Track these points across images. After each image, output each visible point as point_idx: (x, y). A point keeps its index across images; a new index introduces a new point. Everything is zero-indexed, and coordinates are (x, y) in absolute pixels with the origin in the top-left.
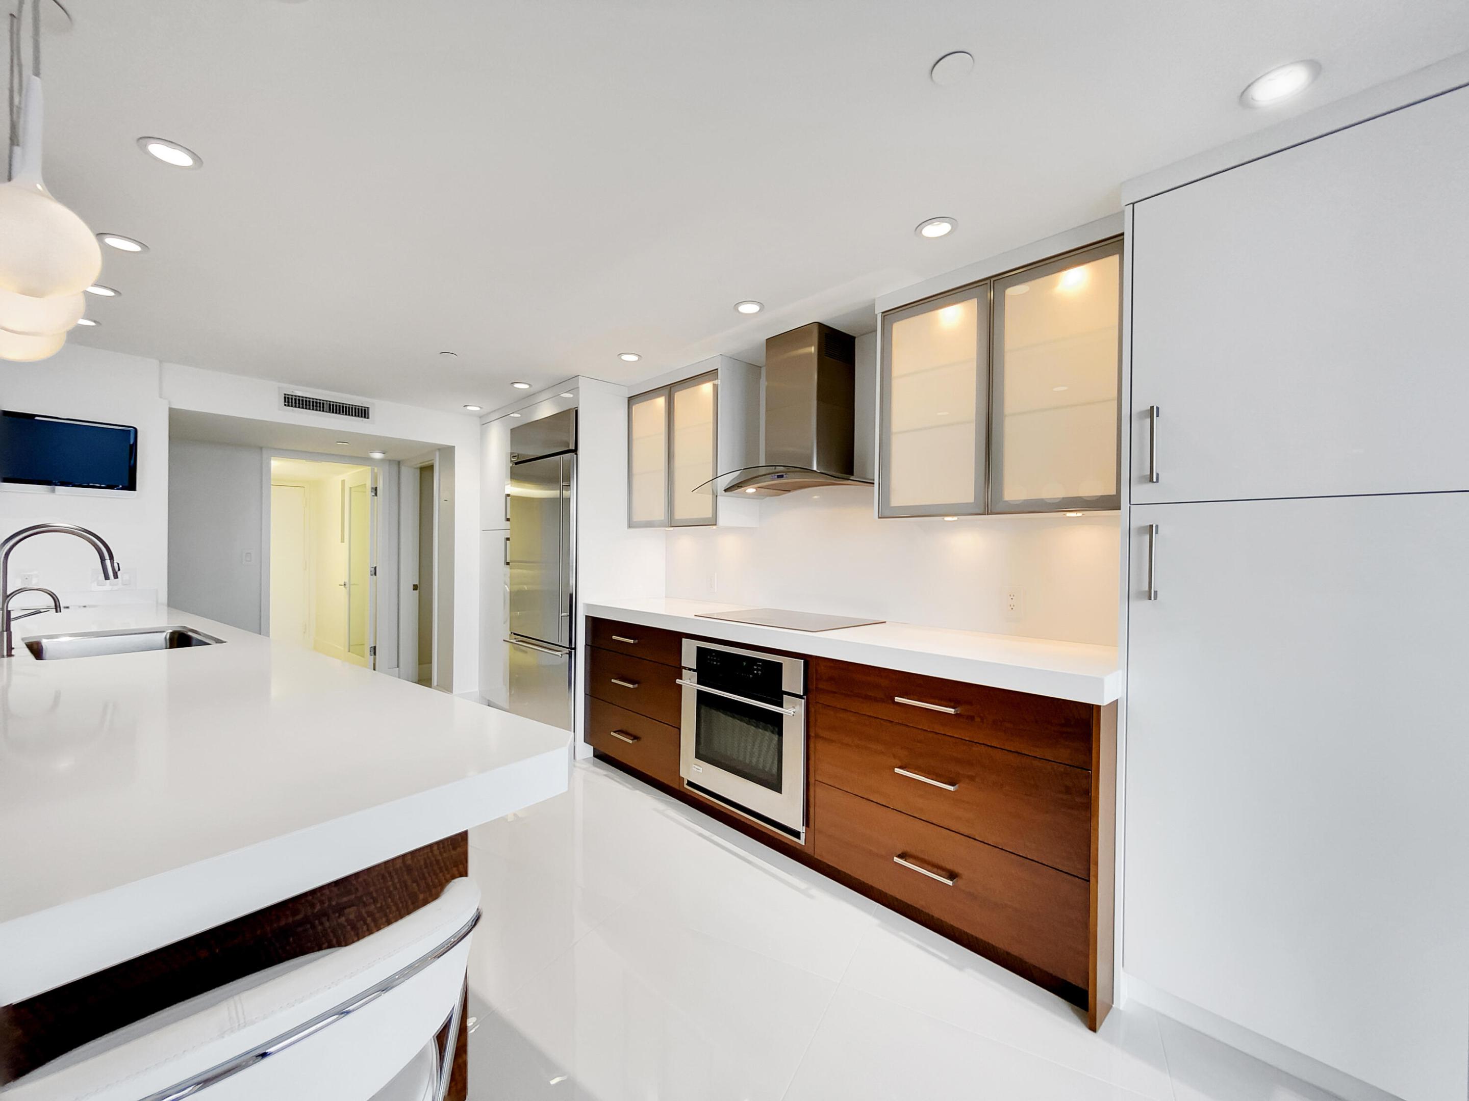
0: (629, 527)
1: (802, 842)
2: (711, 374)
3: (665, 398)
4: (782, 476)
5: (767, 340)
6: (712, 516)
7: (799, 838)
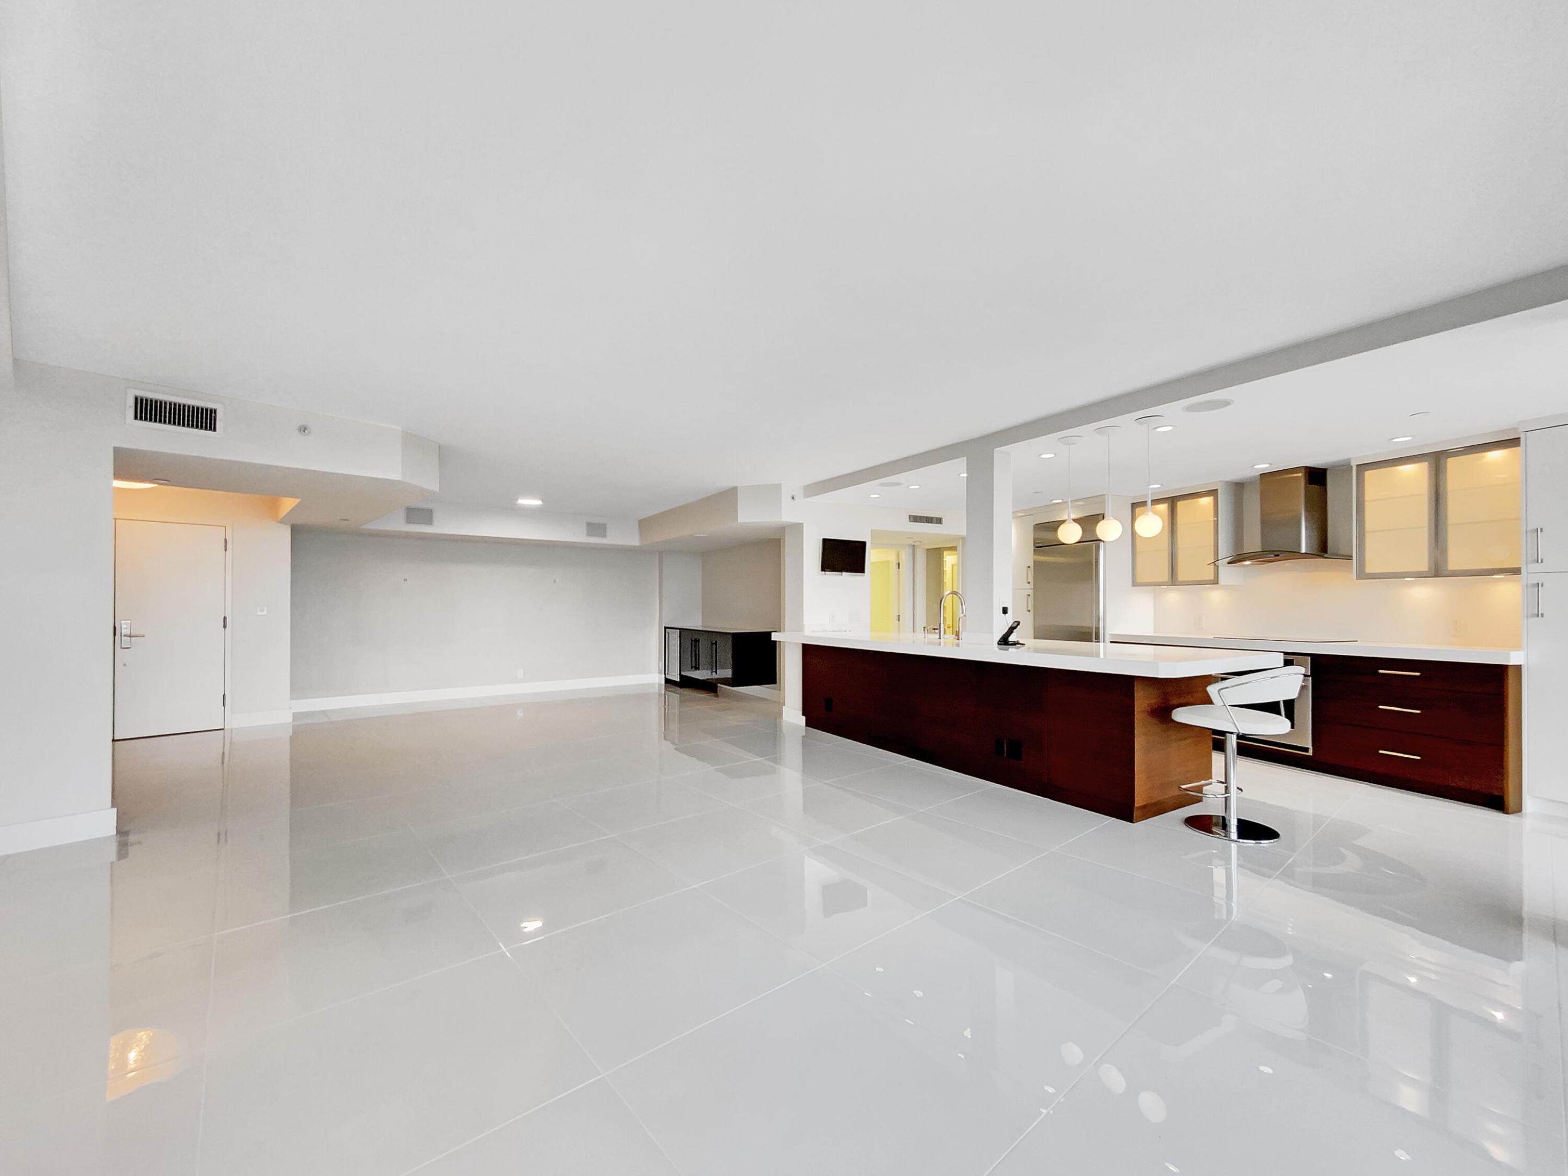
0: (1133, 585)
1: (1310, 753)
2: (1213, 493)
3: (1168, 505)
4: (1278, 555)
5: (1261, 474)
6: (1214, 578)
7: (1307, 752)
